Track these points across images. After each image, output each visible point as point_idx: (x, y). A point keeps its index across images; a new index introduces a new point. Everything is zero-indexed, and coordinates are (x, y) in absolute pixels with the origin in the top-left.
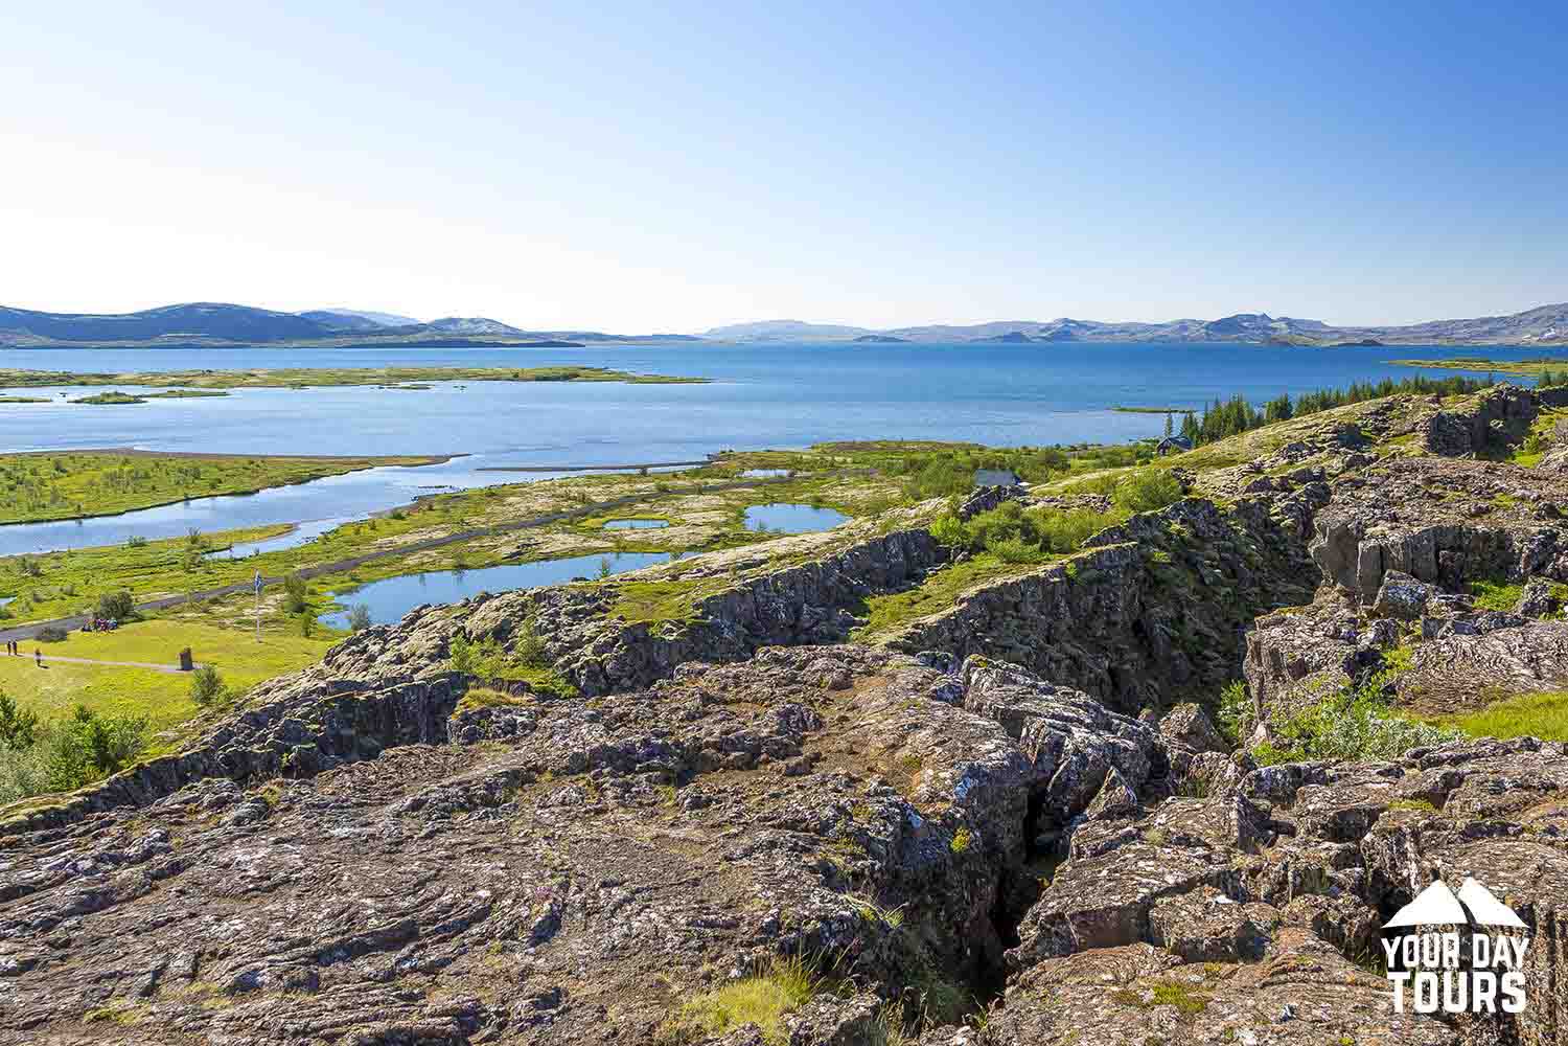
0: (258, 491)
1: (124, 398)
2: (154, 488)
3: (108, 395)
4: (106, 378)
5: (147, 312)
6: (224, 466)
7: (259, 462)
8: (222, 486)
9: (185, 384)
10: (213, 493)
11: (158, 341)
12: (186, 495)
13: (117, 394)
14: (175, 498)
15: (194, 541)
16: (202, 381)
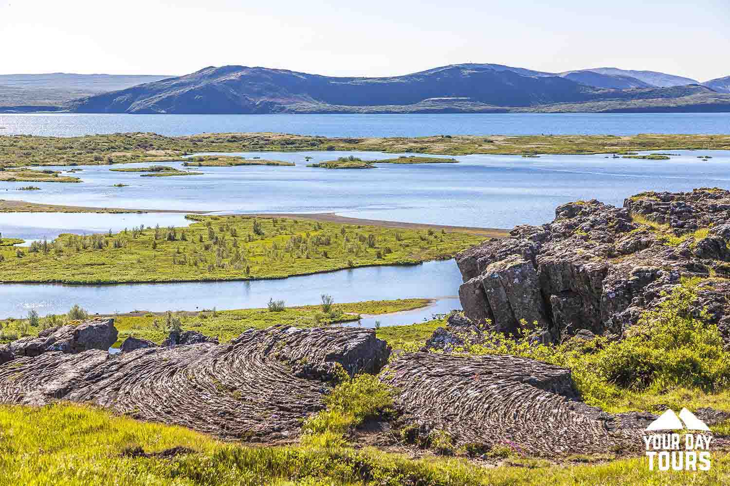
0: (421, 263)
1: (356, 163)
2: (326, 254)
3: (344, 160)
4: (353, 143)
5: (411, 76)
6: (404, 236)
7: (439, 234)
8: (389, 256)
9: (422, 150)
10: (377, 262)
11: (421, 106)
12: (350, 263)
13: (352, 159)
14: (340, 266)
15: (326, 309)
16: (440, 146)
